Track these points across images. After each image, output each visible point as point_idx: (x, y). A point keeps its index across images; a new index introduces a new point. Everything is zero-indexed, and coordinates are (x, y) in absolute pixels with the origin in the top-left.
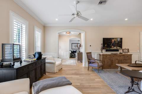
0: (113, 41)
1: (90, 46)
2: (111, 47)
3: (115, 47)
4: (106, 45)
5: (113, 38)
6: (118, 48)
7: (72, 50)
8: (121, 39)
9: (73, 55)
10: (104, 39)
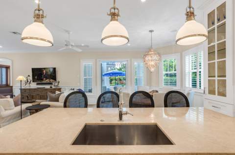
0: (44, 71)
2: (42, 80)
3: (48, 80)
4: (36, 77)
5: (45, 69)
6: (52, 80)
8: (54, 69)
10: (33, 69)
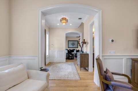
1: (113, 41)
7: (69, 49)
9: (71, 56)
